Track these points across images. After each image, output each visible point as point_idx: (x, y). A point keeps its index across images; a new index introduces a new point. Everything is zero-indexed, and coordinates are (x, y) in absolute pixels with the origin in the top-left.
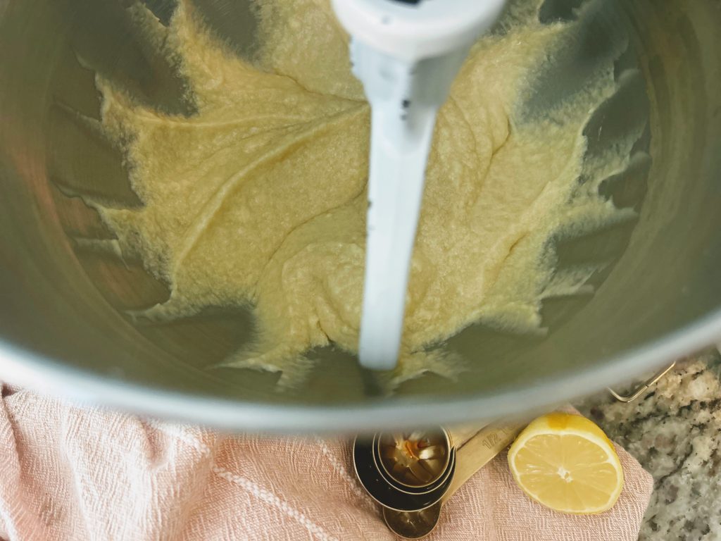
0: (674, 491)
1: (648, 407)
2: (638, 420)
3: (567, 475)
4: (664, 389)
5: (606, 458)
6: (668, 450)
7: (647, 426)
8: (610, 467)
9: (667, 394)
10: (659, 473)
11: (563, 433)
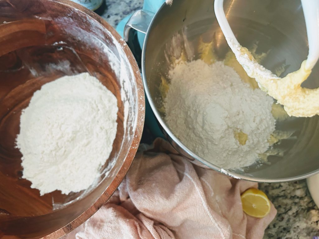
0: (283, 219)
1: (282, 194)
2: (278, 196)
3: (255, 206)
4: (288, 190)
5: (267, 203)
6: (284, 207)
7: (280, 199)
8: (267, 206)
9: (289, 192)
10: (280, 212)
11: (256, 195)
